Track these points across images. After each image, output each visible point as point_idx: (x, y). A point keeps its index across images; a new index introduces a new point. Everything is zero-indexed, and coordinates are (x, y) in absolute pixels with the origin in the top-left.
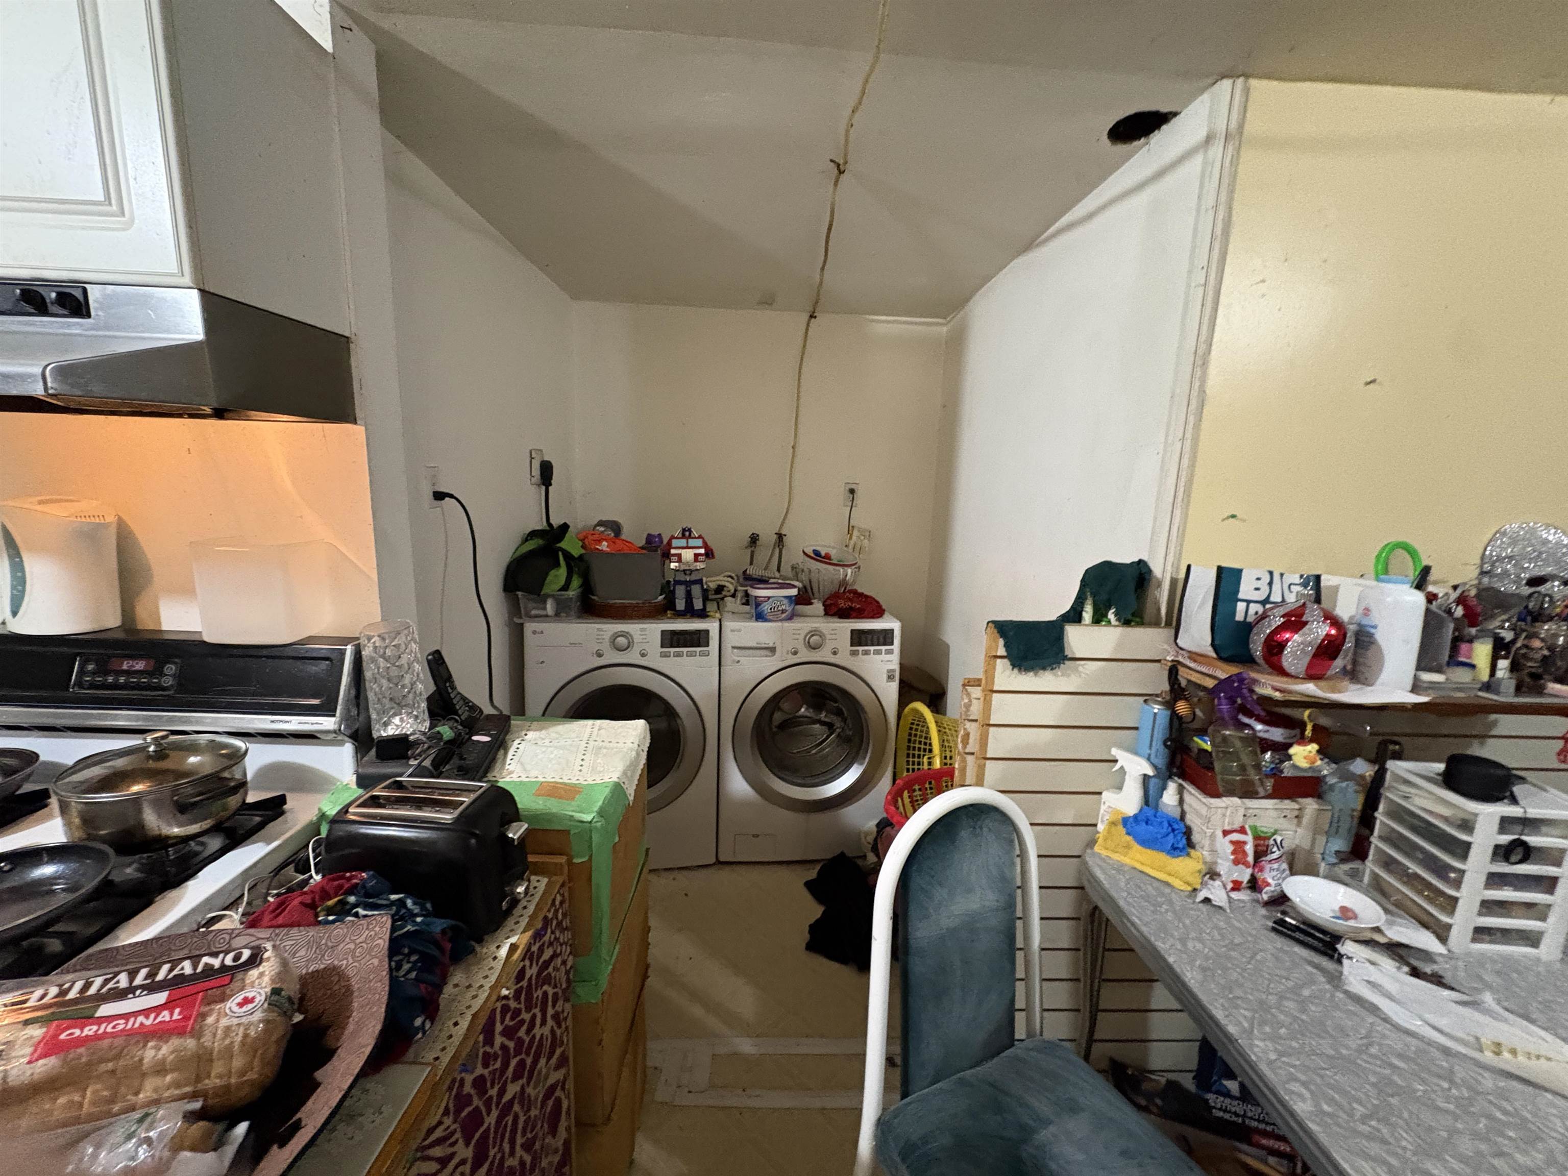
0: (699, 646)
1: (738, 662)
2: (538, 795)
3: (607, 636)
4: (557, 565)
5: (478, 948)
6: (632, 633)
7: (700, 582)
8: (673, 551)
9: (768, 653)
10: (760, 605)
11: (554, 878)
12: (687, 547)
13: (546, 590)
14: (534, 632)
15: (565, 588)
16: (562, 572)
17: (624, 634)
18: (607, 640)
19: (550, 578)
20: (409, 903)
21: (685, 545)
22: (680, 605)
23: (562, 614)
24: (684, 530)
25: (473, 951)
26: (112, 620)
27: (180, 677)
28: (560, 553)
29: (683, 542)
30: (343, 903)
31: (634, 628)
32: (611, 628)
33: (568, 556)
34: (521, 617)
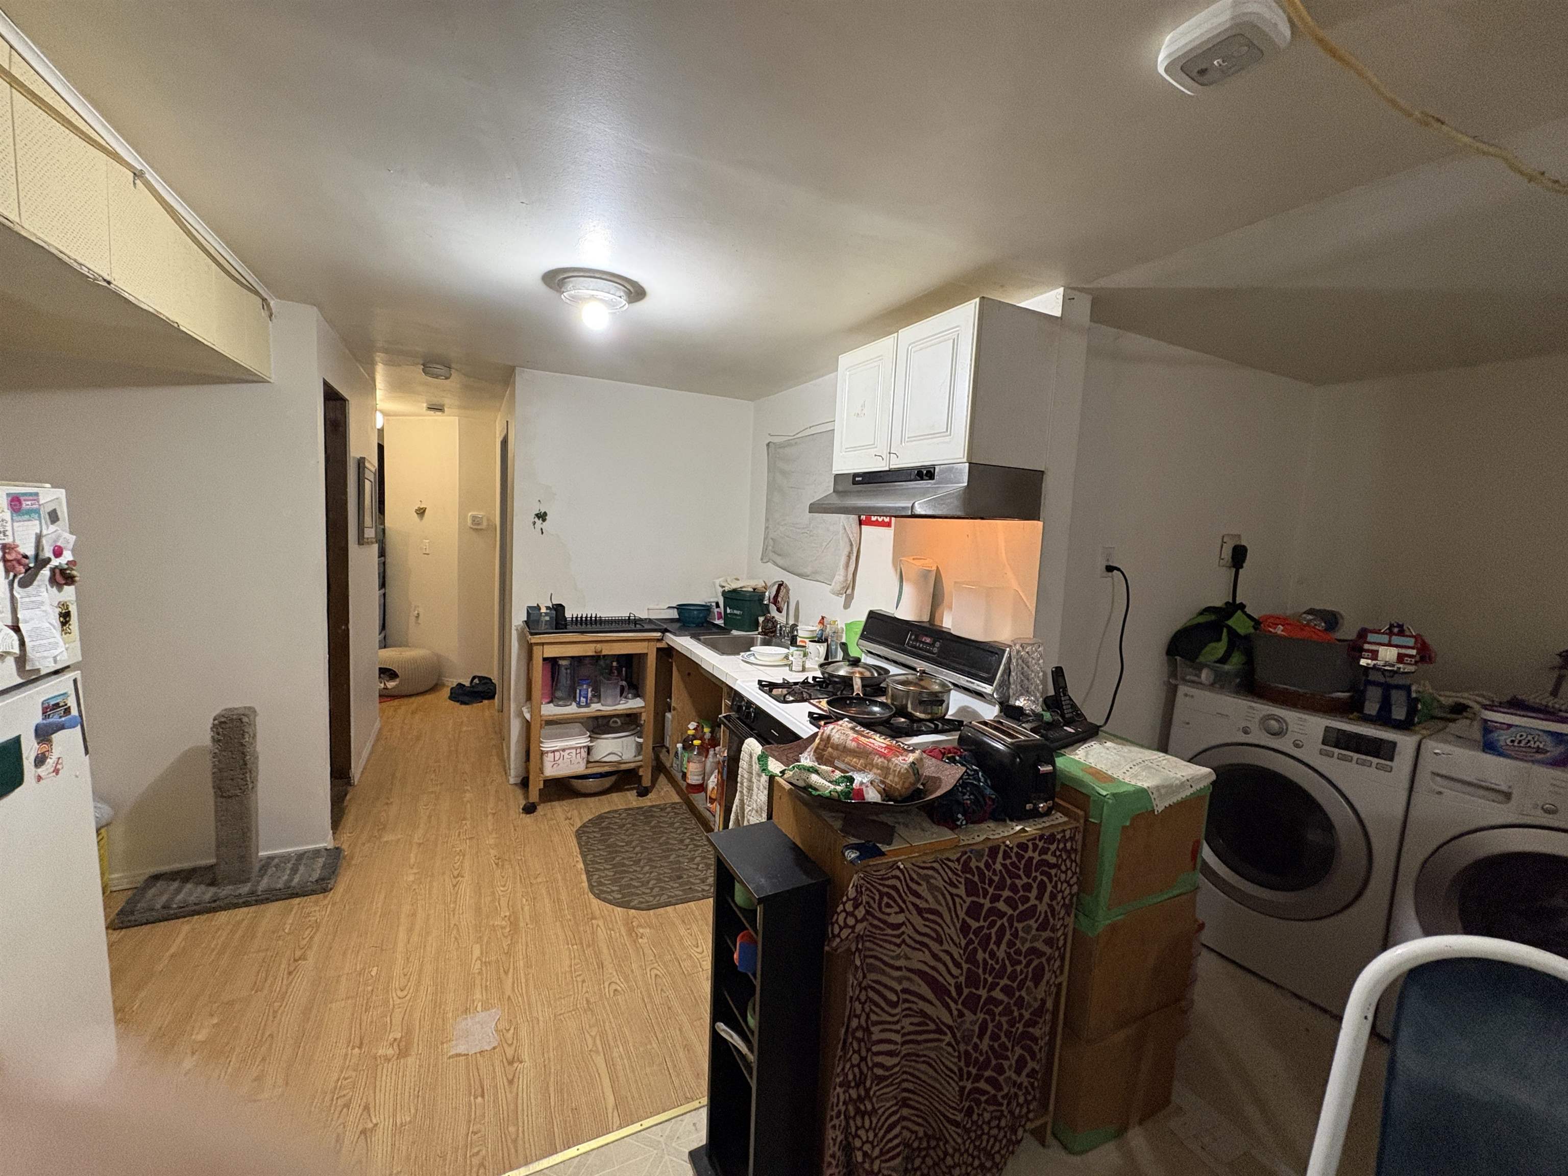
0: (1377, 757)
1: (1440, 793)
2: (1082, 770)
3: (1258, 716)
4: (1219, 640)
5: (1008, 821)
6: (1288, 720)
7: (1408, 689)
8: (1366, 646)
9: (1501, 798)
10: (1491, 732)
11: (1072, 821)
12: (1389, 645)
13: (1201, 659)
14: (1186, 695)
15: (1223, 660)
16: (1220, 648)
17: (1278, 719)
18: (1257, 720)
19: (1207, 649)
20: (980, 774)
21: (1386, 642)
22: (1371, 708)
23: (1217, 686)
24: (1392, 626)
25: (1005, 821)
26: (926, 618)
27: (940, 648)
28: (1225, 630)
29: (1385, 639)
30: (954, 757)
31: (1290, 716)
32: (1264, 709)
33: (1232, 632)
34: (1176, 679)
